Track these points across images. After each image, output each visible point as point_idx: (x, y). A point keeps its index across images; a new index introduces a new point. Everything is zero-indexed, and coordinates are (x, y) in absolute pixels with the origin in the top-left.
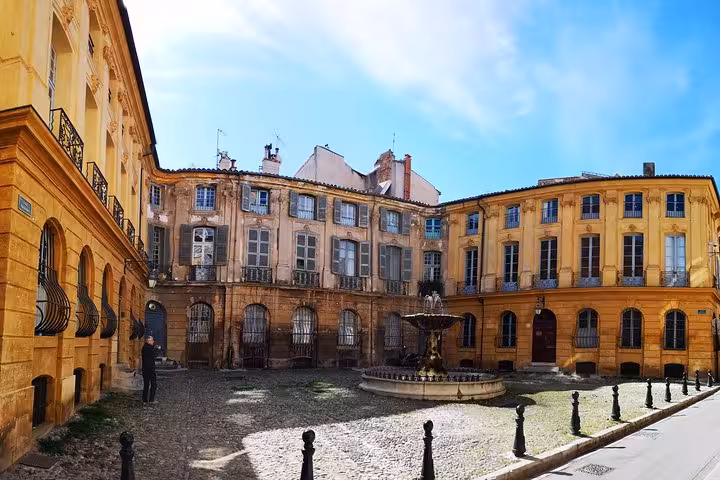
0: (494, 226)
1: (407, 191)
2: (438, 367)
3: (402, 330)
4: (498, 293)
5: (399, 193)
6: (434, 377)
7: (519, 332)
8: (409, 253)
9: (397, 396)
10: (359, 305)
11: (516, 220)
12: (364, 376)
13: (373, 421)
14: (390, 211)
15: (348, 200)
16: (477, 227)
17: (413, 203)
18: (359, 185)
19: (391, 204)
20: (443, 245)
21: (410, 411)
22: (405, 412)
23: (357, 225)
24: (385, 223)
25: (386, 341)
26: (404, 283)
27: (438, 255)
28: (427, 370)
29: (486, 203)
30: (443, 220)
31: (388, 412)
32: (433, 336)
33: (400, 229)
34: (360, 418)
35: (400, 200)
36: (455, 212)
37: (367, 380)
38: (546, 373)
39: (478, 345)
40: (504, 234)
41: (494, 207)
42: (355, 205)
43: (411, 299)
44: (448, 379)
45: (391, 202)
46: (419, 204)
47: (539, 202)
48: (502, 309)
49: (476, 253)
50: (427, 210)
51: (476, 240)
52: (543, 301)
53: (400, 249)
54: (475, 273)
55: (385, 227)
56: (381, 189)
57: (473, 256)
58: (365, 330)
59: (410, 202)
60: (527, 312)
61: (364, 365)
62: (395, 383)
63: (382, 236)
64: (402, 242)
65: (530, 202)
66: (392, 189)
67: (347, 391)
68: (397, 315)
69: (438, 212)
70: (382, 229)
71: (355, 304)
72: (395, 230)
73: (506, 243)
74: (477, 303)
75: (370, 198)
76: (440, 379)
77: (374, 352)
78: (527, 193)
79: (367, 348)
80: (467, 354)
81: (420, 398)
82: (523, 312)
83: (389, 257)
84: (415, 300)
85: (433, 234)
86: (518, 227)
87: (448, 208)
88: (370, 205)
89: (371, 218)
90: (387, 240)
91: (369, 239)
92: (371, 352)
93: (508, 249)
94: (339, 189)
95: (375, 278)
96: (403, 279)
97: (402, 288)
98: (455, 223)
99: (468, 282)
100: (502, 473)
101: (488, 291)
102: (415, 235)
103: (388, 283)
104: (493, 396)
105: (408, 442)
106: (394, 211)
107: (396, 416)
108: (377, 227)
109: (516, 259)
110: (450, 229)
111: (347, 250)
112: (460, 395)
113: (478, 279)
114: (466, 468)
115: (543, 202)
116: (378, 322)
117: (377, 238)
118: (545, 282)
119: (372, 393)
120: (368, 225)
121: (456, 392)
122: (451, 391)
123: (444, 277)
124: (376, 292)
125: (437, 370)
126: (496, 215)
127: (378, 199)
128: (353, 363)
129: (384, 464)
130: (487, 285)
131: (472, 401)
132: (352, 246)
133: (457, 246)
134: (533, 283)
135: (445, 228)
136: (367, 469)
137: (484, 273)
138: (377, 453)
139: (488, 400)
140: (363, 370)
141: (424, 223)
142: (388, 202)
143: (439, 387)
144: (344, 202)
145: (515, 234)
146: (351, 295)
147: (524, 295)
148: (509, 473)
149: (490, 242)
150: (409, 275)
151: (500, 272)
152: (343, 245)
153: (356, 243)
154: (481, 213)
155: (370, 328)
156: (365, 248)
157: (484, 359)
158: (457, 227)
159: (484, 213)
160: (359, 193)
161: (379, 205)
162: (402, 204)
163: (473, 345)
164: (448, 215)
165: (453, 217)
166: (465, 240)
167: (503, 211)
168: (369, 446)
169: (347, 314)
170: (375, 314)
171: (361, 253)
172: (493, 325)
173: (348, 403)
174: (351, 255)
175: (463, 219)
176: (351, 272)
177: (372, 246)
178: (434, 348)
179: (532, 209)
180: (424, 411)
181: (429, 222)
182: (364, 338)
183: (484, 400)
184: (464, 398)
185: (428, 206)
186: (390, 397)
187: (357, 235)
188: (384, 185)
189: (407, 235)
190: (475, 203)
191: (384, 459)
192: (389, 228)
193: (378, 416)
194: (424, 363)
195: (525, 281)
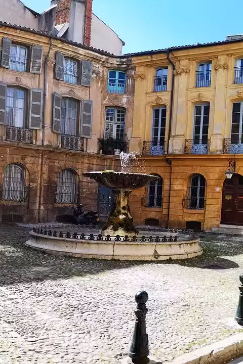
0: (185, 83)
1: (87, 37)
2: (128, 226)
3: (78, 187)
4: (186, 156)
5: (78, 38)
6: (126, 237)
7: (208, 195)
8: (88, 107)
9: (77, 256)
10: (28, 159)
11: (207, 78)
12: (32, 233)
13: (48, 285)
14: (67, 58)
15: (20, 40)
16: (165, 83)
17: (95, 51)
18: (32, 24)
19: (69, 50)
20: (128, 102)
21: (98, 272)
22: (92, 273)
23: (28, 70)
24: (61, 70)
25: (58, 198)
26: (82, 138)
27: (122, 112)
28: (115, 229)
29: (176, 57)
30: (129, 73)
31: (68, 275)
32: (122, 195)
33: (79, 79)
34: (29, 280)
35: (79, 46)
36: (141, 64)
37: (37, 239)
38: (236, 235)
39: (165, 205)
40: (194, 94)
41: (184, 63)
42: (28, 47)
43: (90, 156)
44: (143, 239)
45: (71, 48)
46: (102, 53)
47: (232, 60)
48: (189, 171)
49: (164, 112)
50: (112, 61)
51: (165, 98)
52: (235, 165)
53: (78, 101)
54: (163, 134)
55: (61, 75)
56: (56, 31)
57: (161, 115)
58: (33, 185)
59: (92, 49)
60: (217, 176)
61: (31, 220)
62: (76, 243)
63: (57, 85)
64: (80, 93)
65: (222, 59)
66: (70, 33)
67: (12, 249)
68: (73, 172)
69: (123, 63)
70: (57, 77)
71: (24, 157)
72: (73, 80)
73: (196, 102)
74: (164, 164)
75: (45, 40)
76: (134, 239)
77: (42, 208)
78: (220, 48)
79: (35, 203)
80: (153, 213)
81: (109, 258)
82: (212, 176)
83: (64, 110)
84: (94, 157)
85: (117, 88)
86: (209, 86)
87: (135, 60)
88: (45, 49)
89: (45, 63)
90: (63, 90)
91: (42, 86)
92: (39, 207)
93: (198, 110)
94: (10, 27)
95: (48, 131)
96: (81, 135)
97: (79, 143)
98: (142, 77)
99: (155, 142)
100: (230, 344)
101: (177, 152)
102: (96, 86)
103: (63, 137)
104: (191, 256)
105: (101, 309)
106: (72, 59)
107: (80, 278)
108: (51, 75)
109: (206, 120)
110: (136, 83)
111: (15, 97)
112: (156, 255)
113: (166, 140)
114: (184, 336)
115: (236, 59)
116: (49, 178)
117: (51, 87)
118: (236, 146)
119: (44, 252)
120: (41, 71)
121: (152, 252)
122: (146, 250)
123: (129, 135)
124: (47, 146)
125: (127, 230)
126: (187, 72)
127: (54, 42)
128: (20, 219)
129: (68, 340)
130: (176, 146)
131: (170, 261)
132: (21, 94)
133: (144, 102)
134: (224, 147)
135: (130, 82)
136: (45, 349)
137: (173, 134)
138: (57, 326)
139: (187, 260)
140: (31, 226)
141: (106, 73)
142: (66, 46)
143: (133, 247)
144: (15, 43)
145: (206, 94)
146: (18, 148)
147: (212, 158)
148: (237, 344)
149: (180, 100)
150: (88, 131)
151: (190, 134)
152: (10, 92)
153: (26, 90)
154: (170, 68)
155: (39, 184)
156: (37, 97)
157: (172, 219)
158: (144, 82)
159: (174, 68)
160: (33, 32)
161: (55, 49)
162: (82, 51)
163: (160, 204)
164: (134, 68)
165: (140, 70)
166: (153, 98)
167: (194, 67)
168: (45, 317)
169: (13, 168)
170: (45, 168)
171: (32, 102)
172: (180, 187)
173: (13, 262)
174: (20, 103)
175: (151, 74)
176: (19, 122)
177: (45, 95)
178: (124, 208)
179: (225, 67)
180: (116, 271)
181: (112, 75)
182: (32, 193)
183: (183, 260)
184: (161, 258)
185: (112, 56)
186: (69, 257)
187: (27, 81)
188: (60, 28)
189: (87, 86)
190: (164, 56)
191: (67, 334)
192: (65, 78)
193: (54, 279)
194: (110, 223)
195: (216, 144)
